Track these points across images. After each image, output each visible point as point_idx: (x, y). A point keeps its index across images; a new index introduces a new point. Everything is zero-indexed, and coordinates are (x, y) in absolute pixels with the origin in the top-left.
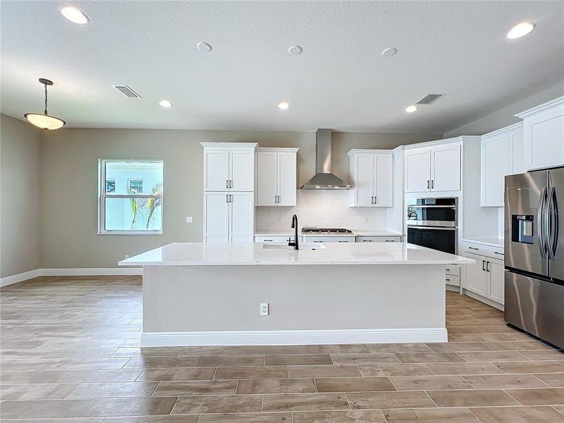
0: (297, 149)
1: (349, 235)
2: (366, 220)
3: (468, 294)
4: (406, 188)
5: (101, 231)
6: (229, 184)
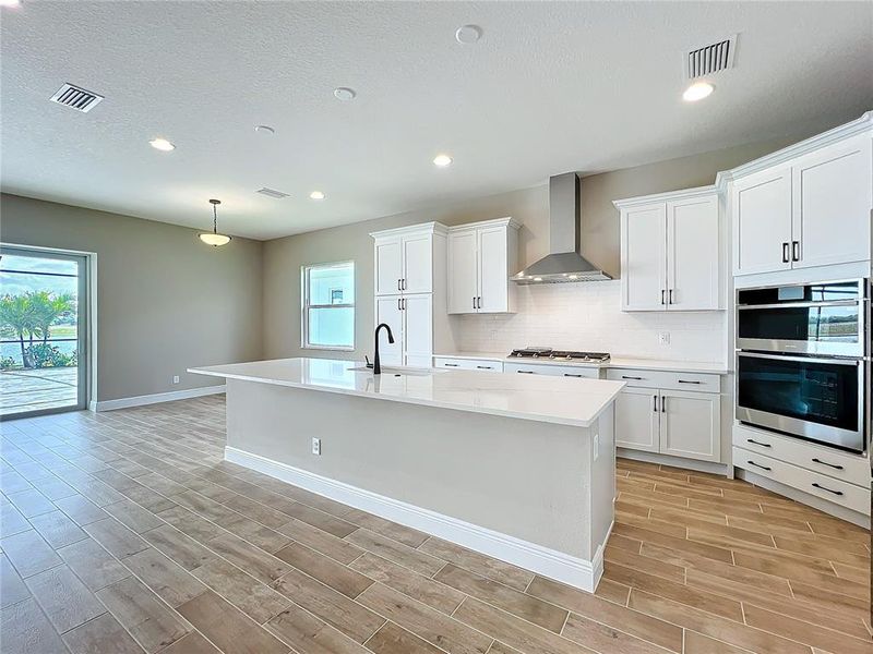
0: (507, 220)
1: (594, 363)
4: (735, 269)
5: (305, 345)
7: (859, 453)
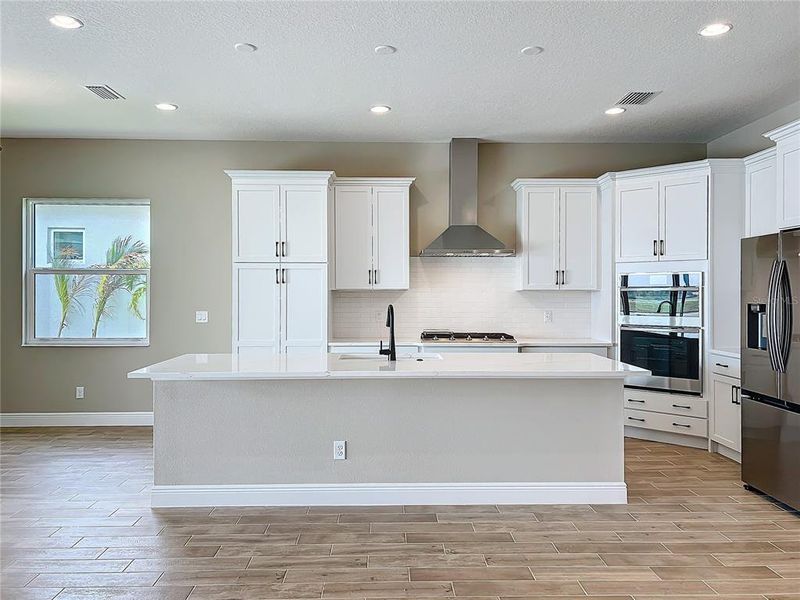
0: (409, 181)
1: (507, 344)
2: (550, 317)
3: (721, 451)
4: (617, 255)
5: (27, 340)
6: (281, 249)
7: (698, 394)
